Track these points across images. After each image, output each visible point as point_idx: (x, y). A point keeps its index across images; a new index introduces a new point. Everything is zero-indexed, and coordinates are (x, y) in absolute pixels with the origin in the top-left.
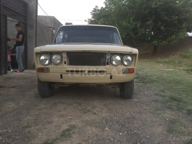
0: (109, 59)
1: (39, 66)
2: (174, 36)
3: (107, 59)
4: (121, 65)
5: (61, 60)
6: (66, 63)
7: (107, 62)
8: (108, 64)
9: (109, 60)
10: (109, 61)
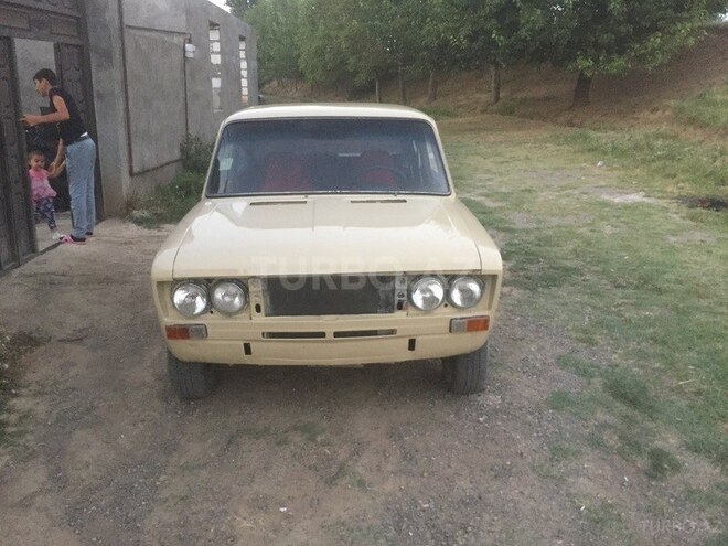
0: (406, 293)
1: (170, 320)
2: (658, 40)
3: (397, 293)
4: (446, 305)
5: (246, 301)
6: (262, 308)
7: (396, 303)
8: (400, 307)
9: (403, 296)
10: (405, 298)
